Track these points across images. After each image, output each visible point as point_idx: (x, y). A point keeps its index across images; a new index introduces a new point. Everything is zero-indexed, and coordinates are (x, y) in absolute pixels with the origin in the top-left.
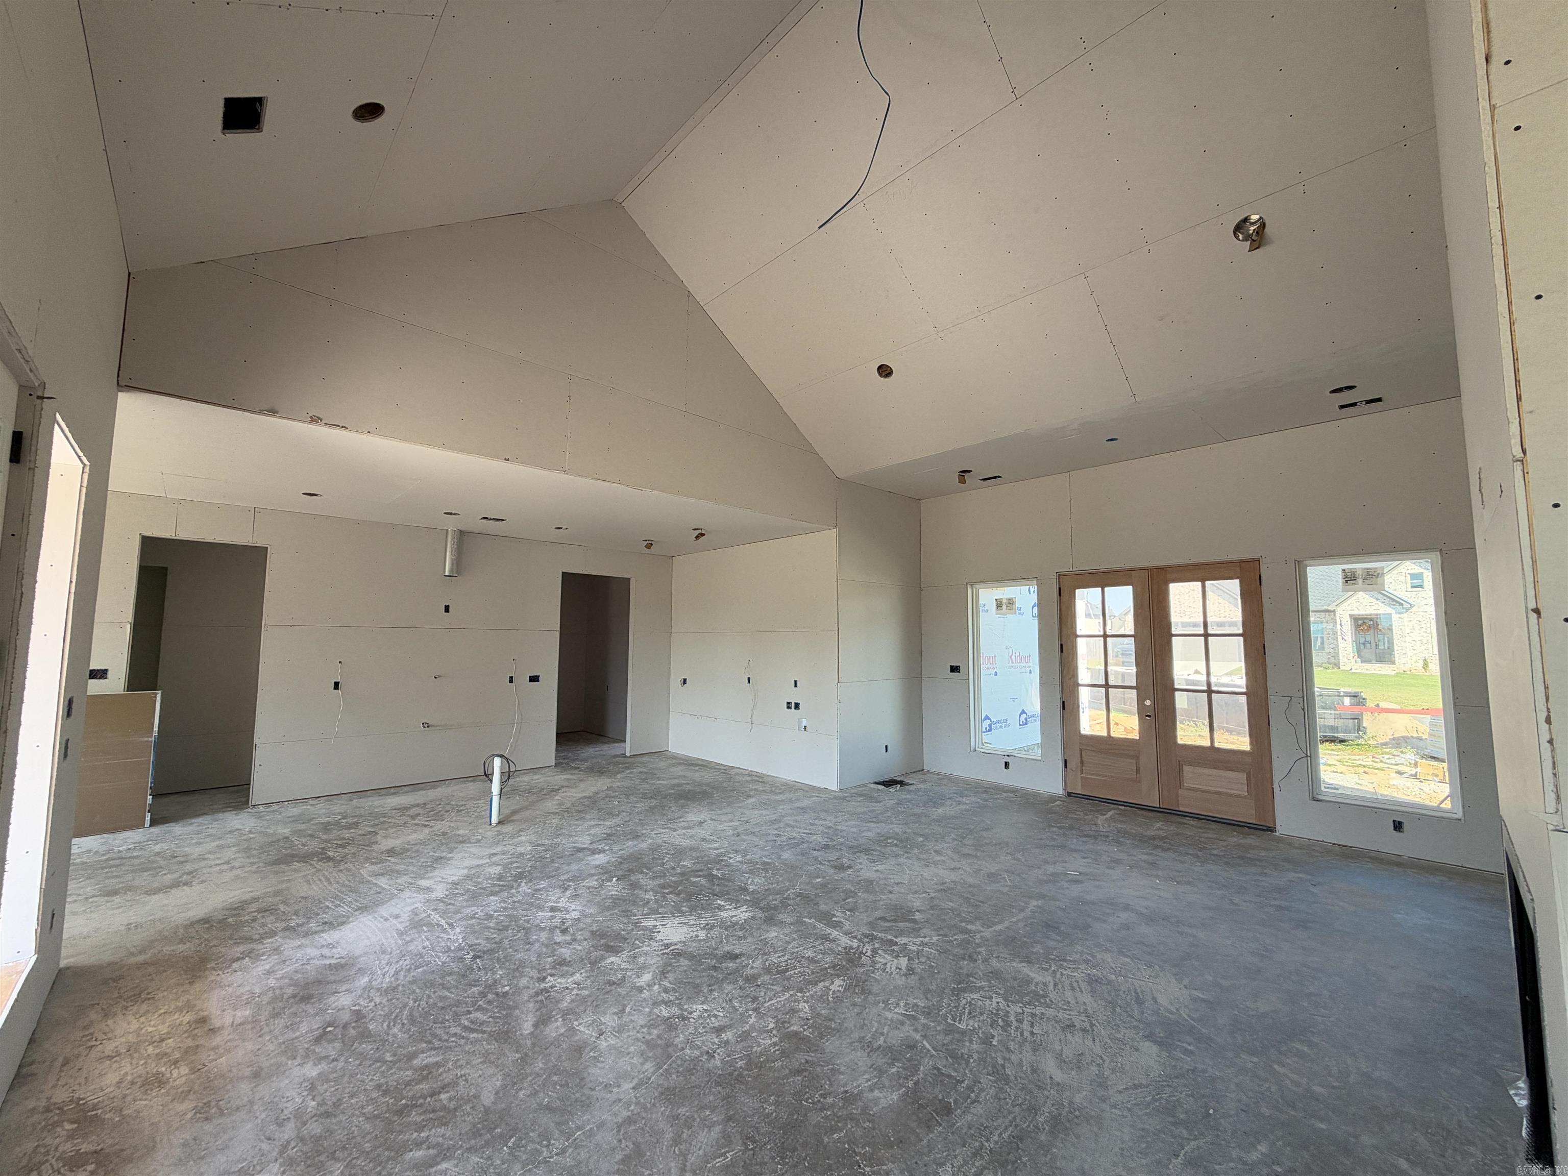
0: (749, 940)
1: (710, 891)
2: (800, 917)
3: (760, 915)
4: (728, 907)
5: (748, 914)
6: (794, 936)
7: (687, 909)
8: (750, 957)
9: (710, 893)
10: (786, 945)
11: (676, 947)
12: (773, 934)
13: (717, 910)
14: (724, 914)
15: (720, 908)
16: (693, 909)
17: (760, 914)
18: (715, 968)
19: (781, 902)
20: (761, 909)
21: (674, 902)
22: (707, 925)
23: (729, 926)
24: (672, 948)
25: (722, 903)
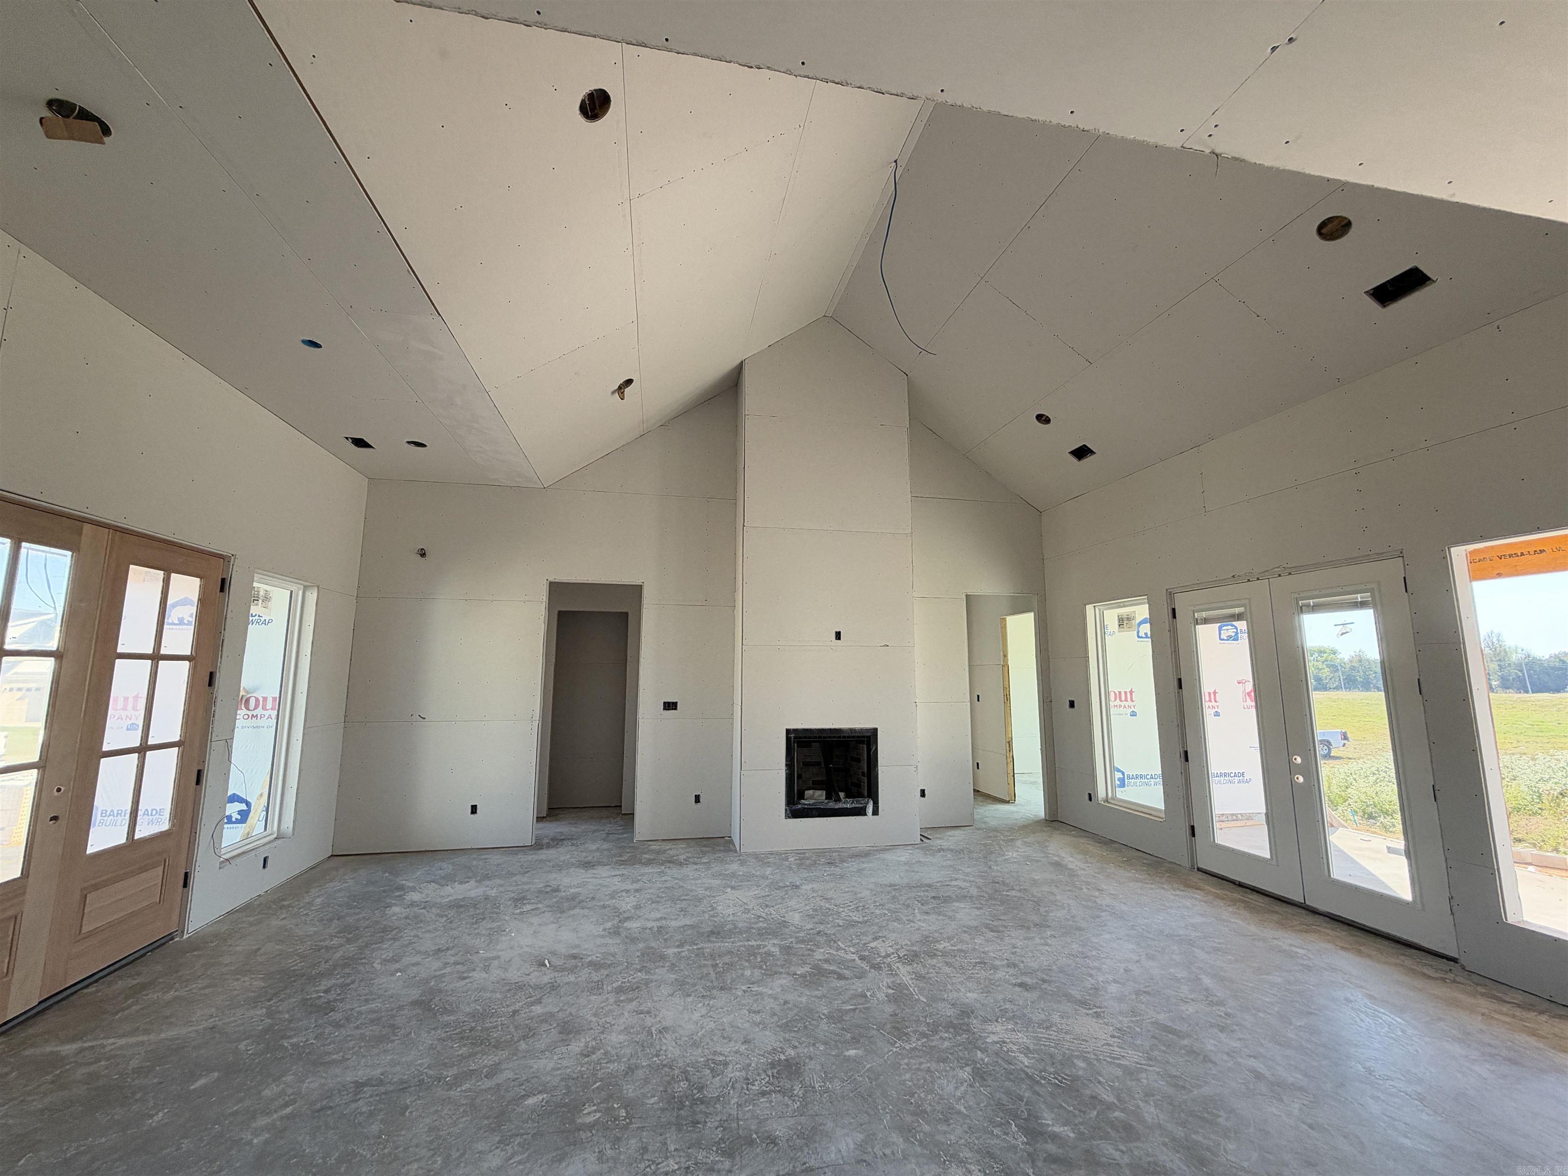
0: (1001, 997)
1: (1037, 1088)
2: (928, 1005)
3: (975, 1021)
4: (1015, 1048)
5: (990, 1028)
6: (949, 987)
7: (1076, 1061)
8: (1007, 982)
9: (1038, 1082)
10: (965, 981)
11: (1087, 1011)
12: (971, 997)
13: (1031, 1047)
14: (1022, 1038)
15: (1027, 1051)
16: (1068, 1061)
17: (975, 1023)
18: (1044, 981)
19: (935, 1032)
20: (968, 1031)
21: (1099, 1082)
22: (1047, 1028)
23: (1019, 1018)
24: (1091, 1012)
25: (1021, 1057)
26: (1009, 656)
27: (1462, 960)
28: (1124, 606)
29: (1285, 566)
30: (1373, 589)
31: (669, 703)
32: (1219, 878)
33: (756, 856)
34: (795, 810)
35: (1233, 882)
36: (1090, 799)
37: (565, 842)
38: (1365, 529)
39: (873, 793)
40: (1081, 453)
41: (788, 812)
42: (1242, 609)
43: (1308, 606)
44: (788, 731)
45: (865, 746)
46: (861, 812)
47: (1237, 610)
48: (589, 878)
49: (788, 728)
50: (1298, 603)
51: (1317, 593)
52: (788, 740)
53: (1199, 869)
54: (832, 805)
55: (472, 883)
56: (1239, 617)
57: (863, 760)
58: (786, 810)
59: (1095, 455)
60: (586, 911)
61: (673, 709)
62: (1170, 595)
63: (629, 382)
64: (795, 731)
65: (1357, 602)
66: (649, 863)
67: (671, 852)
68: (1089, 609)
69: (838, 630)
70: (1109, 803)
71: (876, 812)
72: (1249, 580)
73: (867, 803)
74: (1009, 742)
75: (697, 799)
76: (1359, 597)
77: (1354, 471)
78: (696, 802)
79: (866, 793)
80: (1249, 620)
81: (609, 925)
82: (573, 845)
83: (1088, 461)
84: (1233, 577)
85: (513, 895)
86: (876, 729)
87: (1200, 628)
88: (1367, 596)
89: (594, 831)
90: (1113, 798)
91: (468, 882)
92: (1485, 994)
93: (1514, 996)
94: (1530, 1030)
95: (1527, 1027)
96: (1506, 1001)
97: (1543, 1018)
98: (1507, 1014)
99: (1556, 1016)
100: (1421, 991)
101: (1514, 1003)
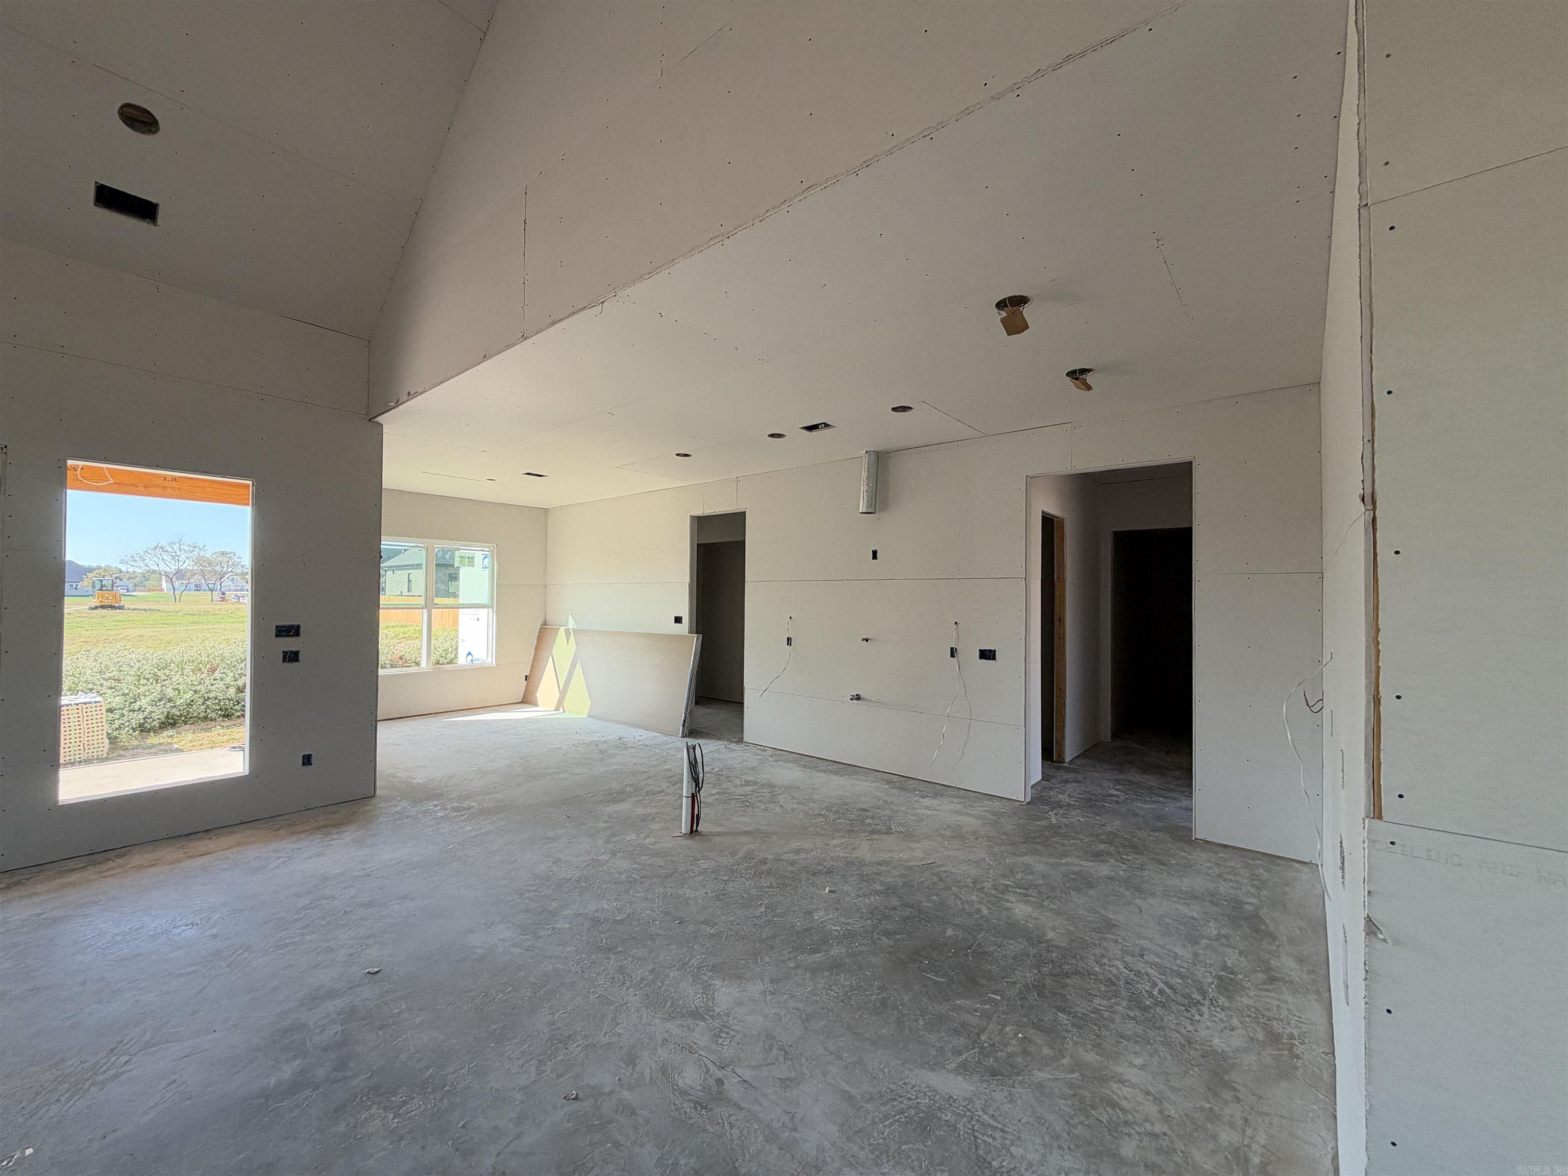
92: (63, 872)
93: (71, 864)
94: (140, 867)
95: (132, 867)
96: (82, 868)
97: (120, 861)
98: (108, 870)
99: (118, 857)
100: (37, 894)
101: (88, 866)
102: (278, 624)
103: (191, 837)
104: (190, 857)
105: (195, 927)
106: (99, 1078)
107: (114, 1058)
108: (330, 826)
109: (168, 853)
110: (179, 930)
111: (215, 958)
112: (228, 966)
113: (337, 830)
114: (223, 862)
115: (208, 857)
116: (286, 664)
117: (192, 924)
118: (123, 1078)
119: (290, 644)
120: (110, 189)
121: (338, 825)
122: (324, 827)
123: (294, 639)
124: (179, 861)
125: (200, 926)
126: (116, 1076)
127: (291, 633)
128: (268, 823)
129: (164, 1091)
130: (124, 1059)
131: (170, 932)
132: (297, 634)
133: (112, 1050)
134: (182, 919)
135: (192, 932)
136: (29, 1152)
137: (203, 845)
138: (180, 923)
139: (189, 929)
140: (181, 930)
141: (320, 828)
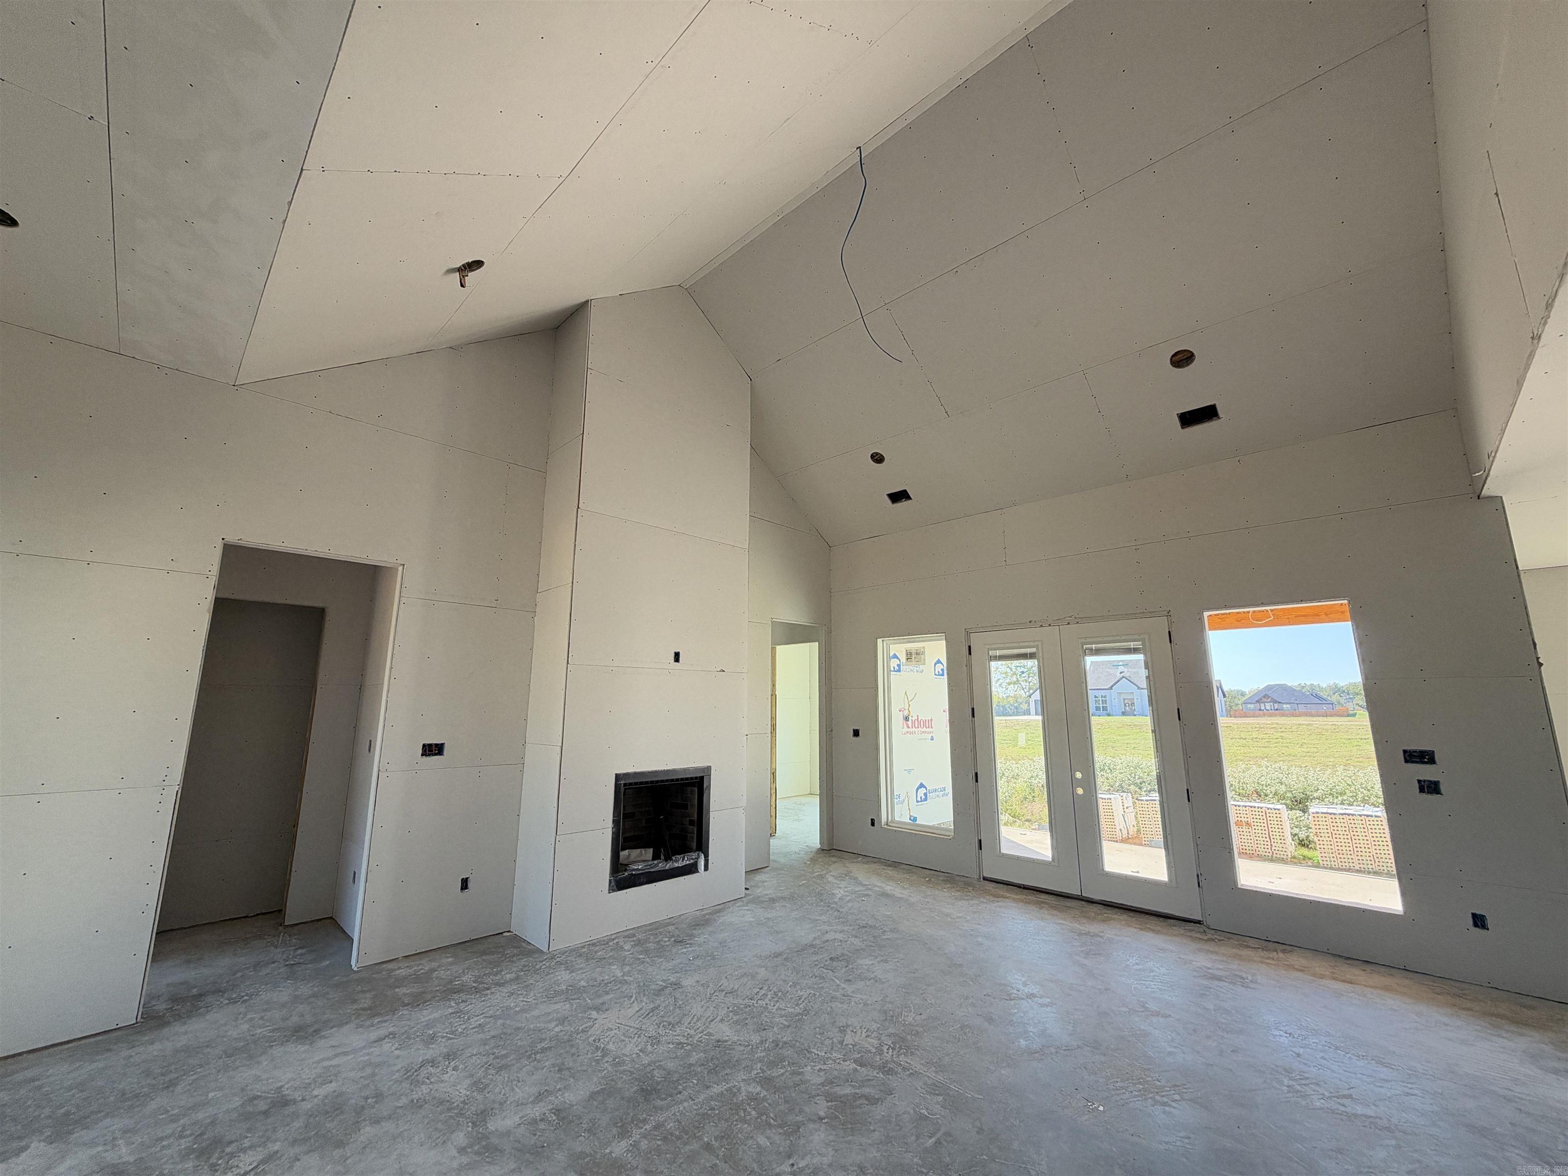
26: (777, 686)
27: (1210, 921)
28: (913, 642)
29: (1077, 616)
30: (1145, 639)
31: (430, 745)
32: (1004, 884)
33: (575, 951)
34: (620, 879)
35: (1019, 886)
36: (873, 824)
37: (209, 999)
38: (1142, 592)
39: (702, 846)
40: (898, 497)
41: (613, 883)
42: (1033, 650)
43: (1091, 650)
44: (618, 777)
45: (696, 789)
46: (691, 869)
47: (1029, 651)
48: (329, 1059)
49: (618, 772)
50: (1083, 647)
51: (1099, 639)
52: (617, 786)
53: (985, 879)
54: (662, 865)
55: (37, 1146)
56: (1032, 656)
57: (692, 806)
58: (610, 881)
59: (910, 502)
60: (388, 1126)
61: (436, 754)
62: (968, 634)
63: (478, 264)
64: (627, 775)
65: (1131, 648)
66: (417, 1001)
67: (442, 973)
68: (879, 641)
69: (677, 651)
70: (890, 826)
71: (706, 868)
72: (1041, 626)
73: (698, 858)
74: (773, 774)
75: (465, 884)
76: (1132, 645)
77: (1135, 547)
78: (462, 889)
79: (694, 845)
80: (1041, 658)
81: (460, 1138)
82: (232, 1001)
83: (903, 505)
84: (1030, 622)
85: (184, 1143)
86: (711, 767)
87: (993, 664)
88: (1138, 644)
89: (257, 966)
90: (892, 822)
91: (26, 1148)
92: (1241, 945)
93: (1252, 942)
94: (1292, 967)
95: (1287, 965)
96: (1255, 948)
97: (1281, 955)
98: (1268, 958)
99: (1284, 951)
100: (1217, 953)
101: (1259, 948)
102: (1406, 748)
103: (1348, 962)
104: (1334, 979)
105: (1290, 1038)
106: (1158, 1098)
107: (1174, 1092)
108: (1508, 1019)
109: (1320, 966)
110: (1276, 1033)
111: (1284, 1073)
112: (1288, 1086)
113: (1513, 1028)
114: (1357, 996)
115: (1348, 986)
116: (1424, 795)
117: (1290, 1034)
118: (1167, 1109)
119: (1426, 772)
120: (1189, 412)
121: (1516, 1021)
122: (1498, 1016)
123: (1428, 766)
124: (1322, 977)
125: (1294, 1039)
126: (1164, 1104)
127: (1426, 760)
128: (1434, 982)
129: (1179, 1139)
130: (1177, 1097)
131: (1271, 1030)
132: (1432, 761)
133: (1176, 1086)
134: (1286, 1025)
135: (1284, 1040)
136: (1101, 1108)
137: (1354, 972)
138: (1282, 1028)
139: (1286, 1037)
140: (1278, 1034)
141: (1493, 1015)
